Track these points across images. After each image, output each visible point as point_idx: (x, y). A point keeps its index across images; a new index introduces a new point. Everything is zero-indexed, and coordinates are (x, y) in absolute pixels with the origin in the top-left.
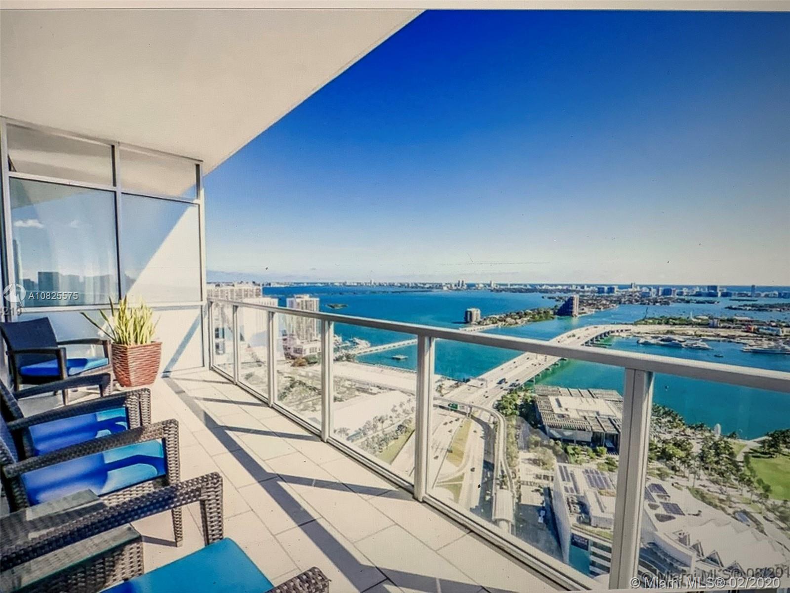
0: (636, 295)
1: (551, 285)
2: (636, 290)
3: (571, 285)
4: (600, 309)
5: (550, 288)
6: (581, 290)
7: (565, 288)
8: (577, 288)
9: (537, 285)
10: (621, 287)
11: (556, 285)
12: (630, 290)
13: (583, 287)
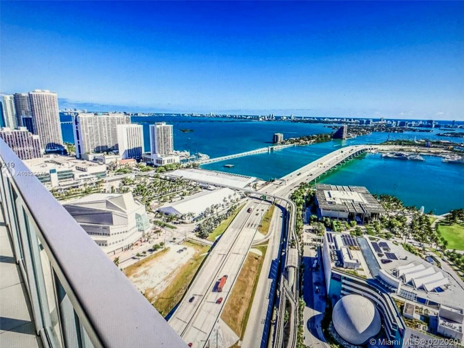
0: (383, 126)
1: (330, 118)
2: (383, 122)
3: (343, 119)
4: (360, 134)
5: (329, 120)
6: (350, 122)
7: (339, 120)
8: (346, 120)
9: (321, 118)
10: (374, 120)
11: (334, 118)
12: (380, 122)
13: (350, 120)
